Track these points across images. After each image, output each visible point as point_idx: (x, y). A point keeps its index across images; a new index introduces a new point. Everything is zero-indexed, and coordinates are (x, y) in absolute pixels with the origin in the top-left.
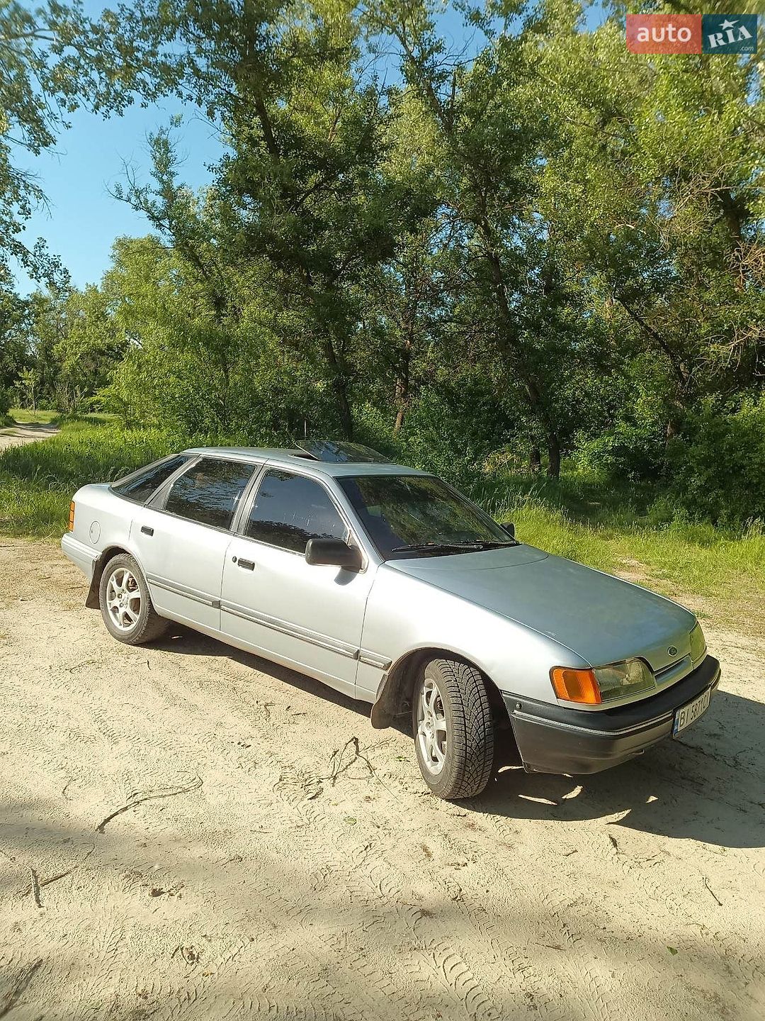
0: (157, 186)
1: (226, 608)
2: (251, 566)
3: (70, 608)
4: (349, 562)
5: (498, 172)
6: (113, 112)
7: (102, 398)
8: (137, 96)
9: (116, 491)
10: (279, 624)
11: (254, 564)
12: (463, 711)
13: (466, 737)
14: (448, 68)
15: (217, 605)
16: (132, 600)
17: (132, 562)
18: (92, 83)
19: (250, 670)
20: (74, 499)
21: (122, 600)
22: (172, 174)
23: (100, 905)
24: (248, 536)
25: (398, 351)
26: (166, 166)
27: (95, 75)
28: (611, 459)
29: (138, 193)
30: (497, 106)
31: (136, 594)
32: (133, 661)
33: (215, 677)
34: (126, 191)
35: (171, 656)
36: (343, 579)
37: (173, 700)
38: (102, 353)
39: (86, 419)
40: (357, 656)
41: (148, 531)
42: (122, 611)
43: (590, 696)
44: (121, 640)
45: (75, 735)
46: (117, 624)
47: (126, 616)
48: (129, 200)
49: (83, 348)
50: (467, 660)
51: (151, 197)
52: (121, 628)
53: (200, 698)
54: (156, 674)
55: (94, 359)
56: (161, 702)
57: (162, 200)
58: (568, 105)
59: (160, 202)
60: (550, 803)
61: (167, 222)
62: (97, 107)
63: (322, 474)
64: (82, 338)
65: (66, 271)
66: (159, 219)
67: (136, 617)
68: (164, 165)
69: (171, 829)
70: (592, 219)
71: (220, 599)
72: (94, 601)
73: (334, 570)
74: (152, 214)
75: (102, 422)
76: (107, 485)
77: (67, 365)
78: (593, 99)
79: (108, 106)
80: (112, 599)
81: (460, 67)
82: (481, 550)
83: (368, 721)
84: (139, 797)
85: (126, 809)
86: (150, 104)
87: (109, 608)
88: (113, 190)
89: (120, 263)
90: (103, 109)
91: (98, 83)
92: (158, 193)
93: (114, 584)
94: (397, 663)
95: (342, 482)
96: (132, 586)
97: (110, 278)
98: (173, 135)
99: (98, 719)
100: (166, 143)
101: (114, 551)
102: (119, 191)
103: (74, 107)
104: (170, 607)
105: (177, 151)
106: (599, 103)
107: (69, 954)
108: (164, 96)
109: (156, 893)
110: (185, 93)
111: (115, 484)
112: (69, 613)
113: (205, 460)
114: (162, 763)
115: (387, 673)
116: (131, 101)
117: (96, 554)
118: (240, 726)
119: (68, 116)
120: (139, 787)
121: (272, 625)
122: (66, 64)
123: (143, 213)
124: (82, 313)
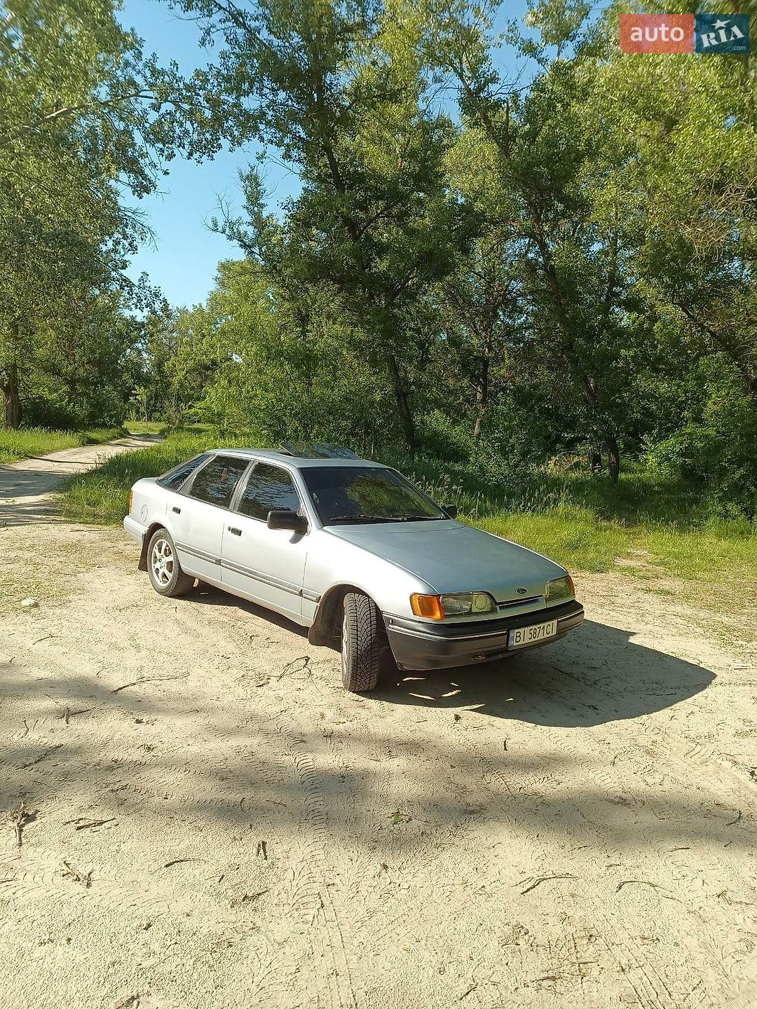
0: (247, 218)
1: (224, 565)
2: (239, 533)
3: (131, 573)
4: (300, 527)
5: (550, 189)
6: (205, 157)
7: (200, 411)
8: (225, 142)
9: (159, 483)
10: (255, 574)
11: (241, 532)
12: (357, 626)
13: (357, 643)
14: (502, 97)
15: (218, 562)
16: (168, 562)
17: (167, 535)
18: (186, 132)
19: (251, 615)
20: (133, 489)
21: (161, 563)
22: (262, 206)
23: (103, 725)
24: (241, 512)
25: (476, 358)
26: (257, 199)
27: (188, 125)
28: (680, 461)
29: (231, 225)
30: (552, 128)
31: (170, 558)
32: (165, 606)
33: (222, 618)
34: (221, 224)
35: (194, 604)
36: (295, 540)
37: (186, 631)
38: (207, 368)
39: (189, 430)
40: (301, 594)
41: (177, 511)
42: (161, 571)
43: (438, 615)
44: (161, 593)
45: (114, 646)
46: (158, 581)
47: (164, 575)
48: (223, 232)
49: (191, 363)
50: (363, 592)
51: (243, 228)
52: (161, 584)
53: (206, 631)
54: (180, 615)
55: (200, 373)
56: (177, 630)
57: (253, 229)
58: (628, 117)
59: (251, 231)
60: (429, 698)
61: (257, 248)
62: (191, 154)
63: (290, 466)
64: (189, 354)
65: (165, 300)
66: (250, 247)
67: (170, 575)
68: (254, 198)
69: (159, 694)
70: (653, 227)
71: (220, 558)
72: (143, 566)
73: (290, 533)
74: (245, 243)
75: (199, 431)
76: (156, 479)
77: (175, 380)
78: (651, 112)
79: (201, 152)
80: (155, 562)
81: (516, 95)
82: (405, 521)
83: (306, 641)
84: (144, 679)
85: (134, 684)
86: (237, 148)
87: (154, 570)
88: (211, 224)
89: (222, 284)
90: (196, 155)
91: (191, 132)
92: (250, 224)
93: (157, 551)
94: (324, 597)
95: (304, 472)
96: (168, 552)
97: (213, 299)
98: (261, 170)
99: (132, 638)
100: (256, 178)
101: (156, 527)
102: (216, 225)
103: (170, 157)
104: (191, 566)
105: (266, 184)
106: (658, 116)
107: (78, 743)
108: (249, 140)
109: (139, 722)
110: (266, 137)
111: (160, 478)
112: (129, 576)
113: (218, 457)
114: (166, 663)
115: (318, 604)
116: (220, 146)
117: (144, 529)
118: (227, 647)
119: (166, 165)
120: (146, 675)
121: (251, 574)
122: (163, 120)
123: (235, 242)
124: (190, 331)
